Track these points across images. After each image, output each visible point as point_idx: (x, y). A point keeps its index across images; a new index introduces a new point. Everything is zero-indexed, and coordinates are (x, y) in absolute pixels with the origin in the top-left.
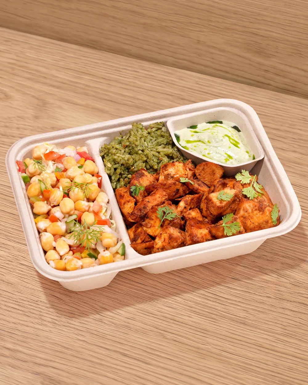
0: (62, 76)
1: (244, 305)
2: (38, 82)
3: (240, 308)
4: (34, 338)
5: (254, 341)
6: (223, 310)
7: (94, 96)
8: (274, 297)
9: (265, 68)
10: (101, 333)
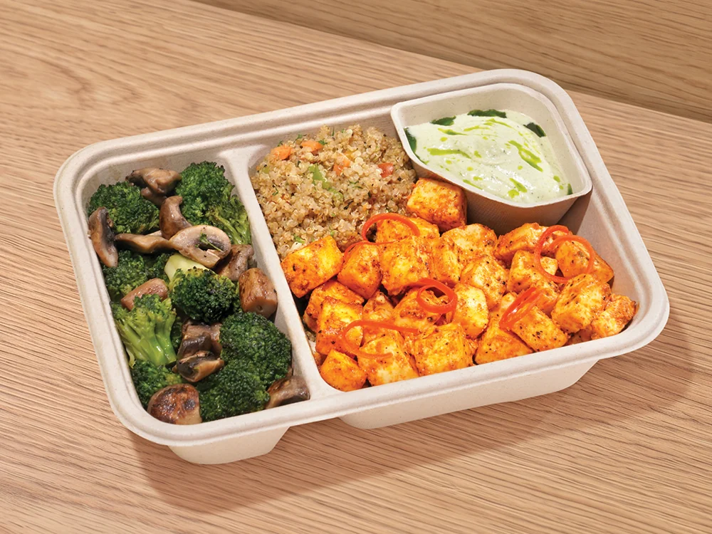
0: (221, 62)
1: (510, 425)
2: (184, 72)
3: (503, 429)
4: (179, 477)
5: (525, 481)
6: (478, 432)
7: (273, 95)
8: (557, 412)
9: (541, 50)
10: (283, 469)
